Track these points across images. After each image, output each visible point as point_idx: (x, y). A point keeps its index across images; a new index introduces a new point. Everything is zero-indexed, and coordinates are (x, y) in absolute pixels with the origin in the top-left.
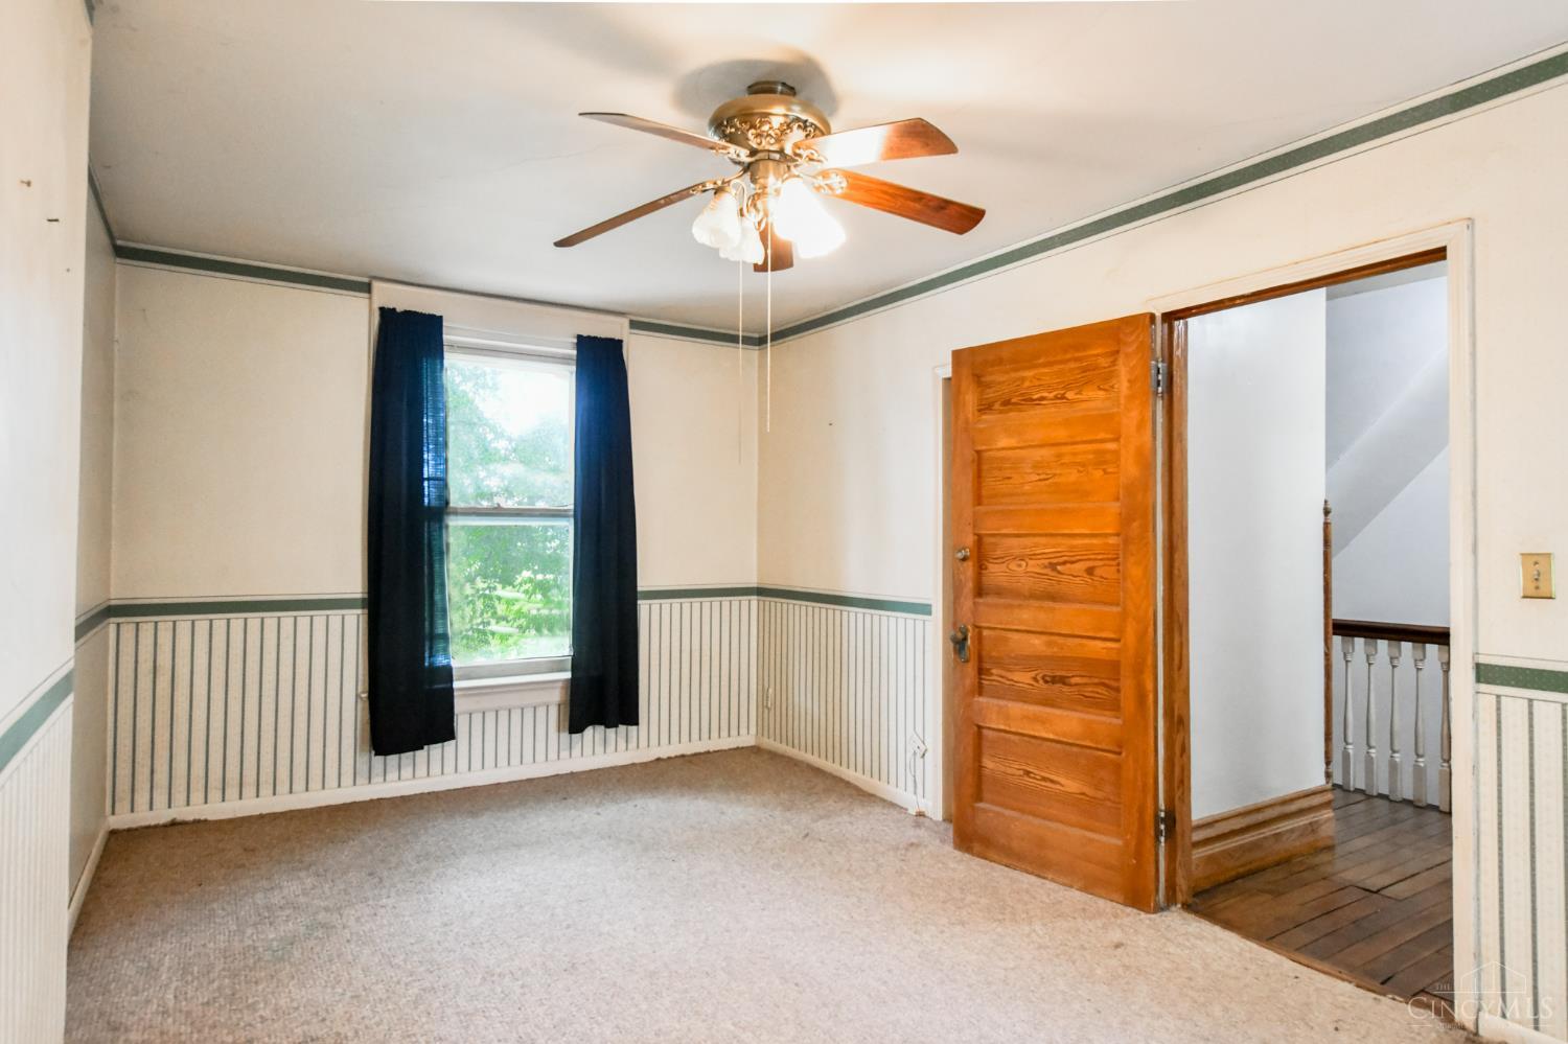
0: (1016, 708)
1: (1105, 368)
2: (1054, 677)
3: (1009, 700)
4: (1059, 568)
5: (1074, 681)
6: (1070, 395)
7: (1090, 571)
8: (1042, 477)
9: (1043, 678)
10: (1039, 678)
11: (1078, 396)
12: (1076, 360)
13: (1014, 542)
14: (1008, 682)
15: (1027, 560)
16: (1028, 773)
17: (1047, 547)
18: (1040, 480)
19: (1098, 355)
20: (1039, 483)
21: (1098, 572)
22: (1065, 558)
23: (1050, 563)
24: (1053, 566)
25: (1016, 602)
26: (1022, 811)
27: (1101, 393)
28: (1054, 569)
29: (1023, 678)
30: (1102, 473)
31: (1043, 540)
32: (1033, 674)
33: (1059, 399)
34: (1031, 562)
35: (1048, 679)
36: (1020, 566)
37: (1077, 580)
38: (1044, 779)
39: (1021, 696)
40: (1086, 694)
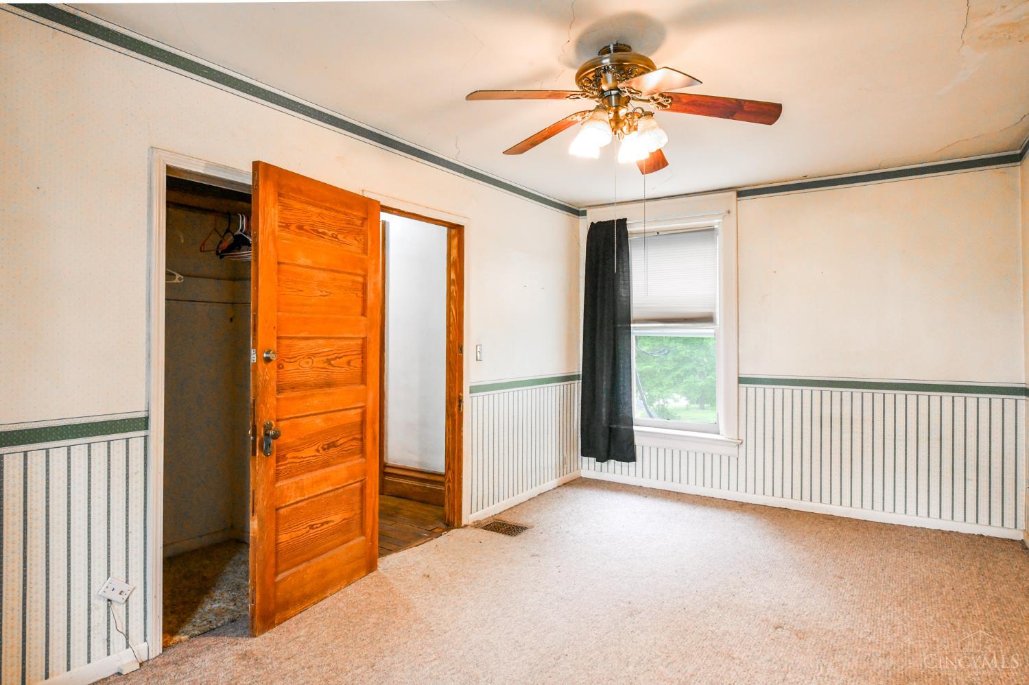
0: (307, 478)
1: (357, 226)
2: (328, 444)
3: (302, 473)
4: (332, 362)
5: (339, 443)
6: (340, 237)
7: (349, 363)
8: (324, 293)
9: (322, 448)
10: (320, 449)
11: (344, 240)
12: (345, 214)
13: (303, 343)
14: (299, 461)
15: (313, 358)
16: (312, 527)
17: (324, 347)
18: (322, 295)
19: (355, 216)
20: (322, 297)
21: (352, 363)
22: (336, 355)
23: (327, 359)
24: (329, 362)
25: (308, 393)
26: (308, 560)
27: (356, 242)
28: (330, 364)
29: (309, 453)
30: (355, 296)
31: (320, 342)
32: (315, 447)
33: (333, 237)
34: (315, 360)
35: (326, 447)
36: (308, 363)
37: (343, 370)
38: (322, 524)
39: (309, 467)
40: (346, 449)
